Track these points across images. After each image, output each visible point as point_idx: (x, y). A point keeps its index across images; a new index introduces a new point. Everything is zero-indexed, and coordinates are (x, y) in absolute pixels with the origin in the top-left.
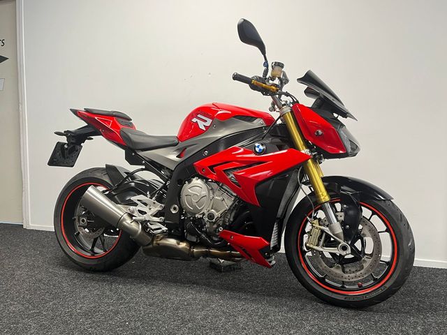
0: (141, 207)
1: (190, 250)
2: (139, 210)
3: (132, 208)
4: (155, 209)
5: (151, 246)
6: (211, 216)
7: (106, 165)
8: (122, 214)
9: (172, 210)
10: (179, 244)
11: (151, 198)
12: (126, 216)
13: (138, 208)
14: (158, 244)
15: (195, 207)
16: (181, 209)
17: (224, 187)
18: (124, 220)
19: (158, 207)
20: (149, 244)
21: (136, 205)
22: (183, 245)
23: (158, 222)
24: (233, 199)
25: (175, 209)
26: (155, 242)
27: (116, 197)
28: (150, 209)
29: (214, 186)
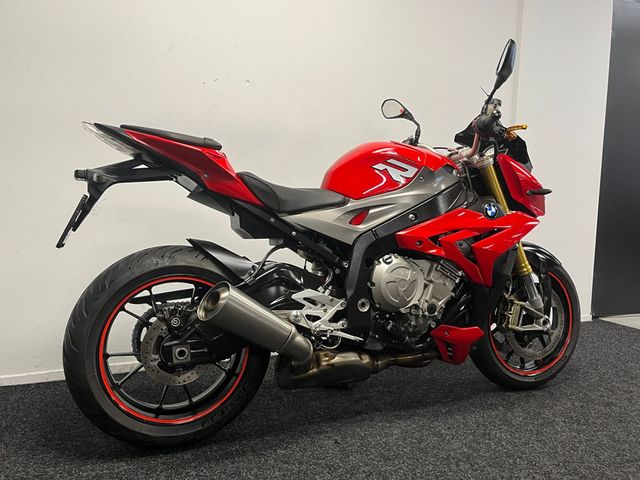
0: (309, 310)
2: (307, 316)
3: (294, 312)
4: (332, 311)
6: (432, 308)
9: (359, 308)
10: (361, 359)
13: (306, 311)
14: (333, 365)
15: (401, 299)
16: (373, 305)
17: (445, 266)
19: (339, 305)
21: (300, 306)
22: (366, 359)
24: (457, 281)
25: (363, 305)
28: (325, 311)
29: (425, 264)
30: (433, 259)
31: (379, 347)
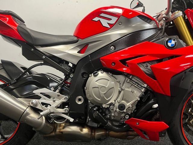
0: (44, 100)
1: (91, 134)
2: (42, 103)
3: (34, 101)
4: (58, 102)
5: (53, 134)
6: (122, 107)
7: (2, 61)
8: (25, 108)
9: (77, 101)
10: (82, 130)
11: (55, 91)
12: (28, 110)
13: (41, 101)
14: (62, 132)
15: (103, 99)
16: (86, 100)
17: (133, 79)
18: (28, 114)
19: (63, 99)
20: (52, 132)
21: (38, 97)
22: (85, 131)
23: (63, 113)
24: (143, 90)
25: (80, 100)
26: (58, 130)
27: (14, 90)
28: (54, 101)
29: (121, 78)
30: (127, 75)
31: (95, 125)
